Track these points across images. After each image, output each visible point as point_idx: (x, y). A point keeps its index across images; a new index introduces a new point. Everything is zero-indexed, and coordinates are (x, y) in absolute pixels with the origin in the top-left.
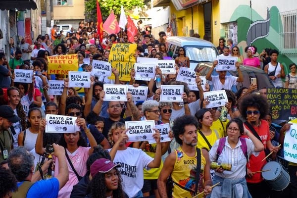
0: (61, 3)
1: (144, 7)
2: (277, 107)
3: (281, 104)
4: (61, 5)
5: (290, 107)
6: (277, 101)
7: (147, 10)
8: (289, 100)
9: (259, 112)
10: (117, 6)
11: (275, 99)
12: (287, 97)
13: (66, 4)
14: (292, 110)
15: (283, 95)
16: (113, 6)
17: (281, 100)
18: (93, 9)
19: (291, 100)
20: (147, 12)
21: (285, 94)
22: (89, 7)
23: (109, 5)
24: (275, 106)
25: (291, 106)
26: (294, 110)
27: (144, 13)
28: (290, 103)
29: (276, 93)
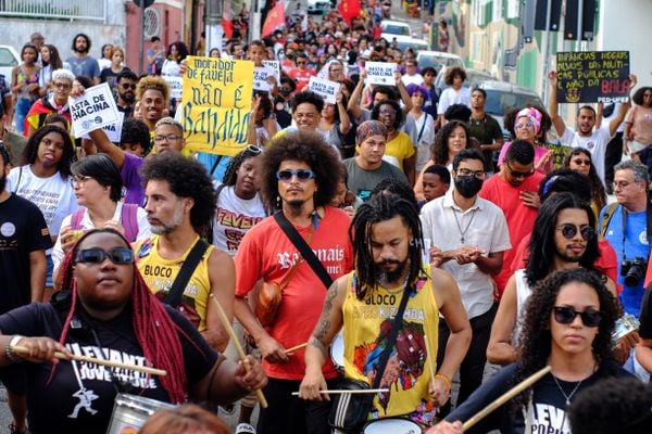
2: (575, 83)
3: (582, 78)
5: (600, 82)
6: (575, 73)
8: (597, 70)
11: (571, 70)
12: (592, 66)
14: (603, 86)
15: (585, 64)
17: (582, 71)
19: (601, 69)
21: (589, 61)
24: (571, 81)
25: (601, 80)
26: (606, 86)
28: (600, 75)
29: (572, 61)
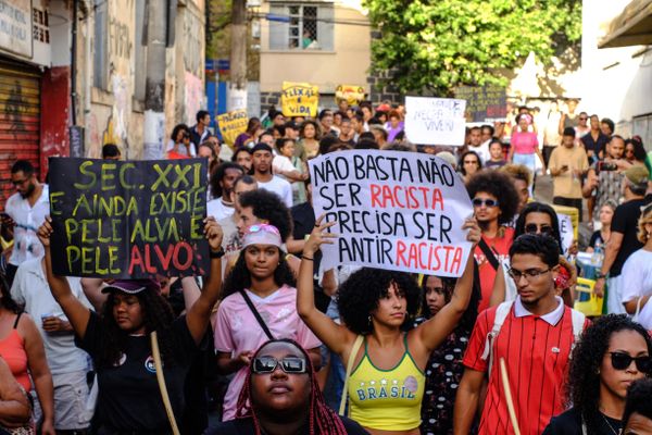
0: (301, 42)
1: (551, 65)
4: (299, 49)
7: (563, 72)
9: (495, 201)
10: (470, 57)
13: (313, 45)
16: (456, 56)
18: (391, 64)
20: (561, 80)
22: (381, 57)
23: (445, 52)
27: (553, 84)
